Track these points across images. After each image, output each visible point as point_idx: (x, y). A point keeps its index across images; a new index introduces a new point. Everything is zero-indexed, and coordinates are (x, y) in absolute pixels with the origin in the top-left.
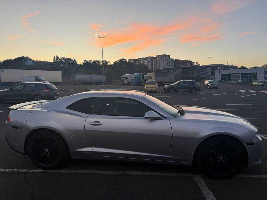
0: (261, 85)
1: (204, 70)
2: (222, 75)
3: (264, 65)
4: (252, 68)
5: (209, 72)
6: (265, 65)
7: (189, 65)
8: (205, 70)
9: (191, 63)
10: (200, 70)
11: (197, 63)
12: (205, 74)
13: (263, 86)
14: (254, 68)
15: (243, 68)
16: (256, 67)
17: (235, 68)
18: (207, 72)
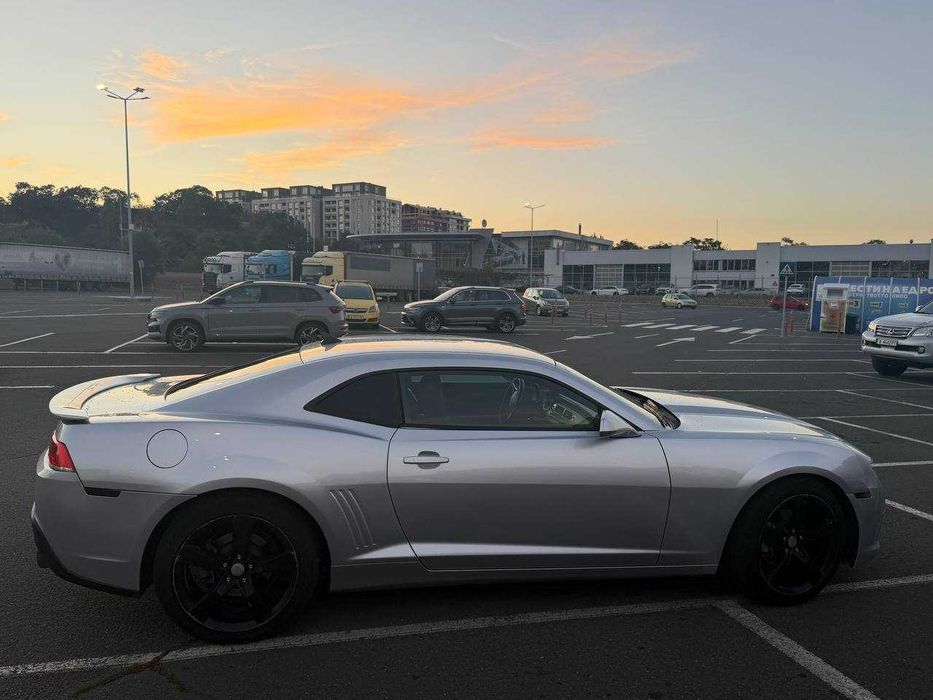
0: (689, 306)
1: (507, 248)
2: (567, 269)
3: (689, 239)
4: (653, 248)
5: (524, 256)
6: (693, 239)
7: (453, 230)
8: (512, 250)
9: (462, 222)
10: (496, 249)
11: (484, 223)
12: (511, 262)
13: (693, 307)
14: (659, 247)
15: (626, 246)
16: (666, 247)
17: (605, 246)
18: (517, 258)
